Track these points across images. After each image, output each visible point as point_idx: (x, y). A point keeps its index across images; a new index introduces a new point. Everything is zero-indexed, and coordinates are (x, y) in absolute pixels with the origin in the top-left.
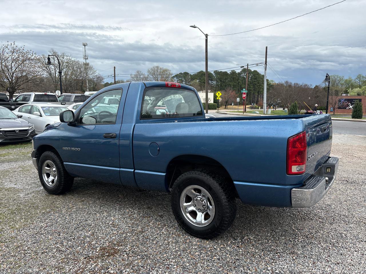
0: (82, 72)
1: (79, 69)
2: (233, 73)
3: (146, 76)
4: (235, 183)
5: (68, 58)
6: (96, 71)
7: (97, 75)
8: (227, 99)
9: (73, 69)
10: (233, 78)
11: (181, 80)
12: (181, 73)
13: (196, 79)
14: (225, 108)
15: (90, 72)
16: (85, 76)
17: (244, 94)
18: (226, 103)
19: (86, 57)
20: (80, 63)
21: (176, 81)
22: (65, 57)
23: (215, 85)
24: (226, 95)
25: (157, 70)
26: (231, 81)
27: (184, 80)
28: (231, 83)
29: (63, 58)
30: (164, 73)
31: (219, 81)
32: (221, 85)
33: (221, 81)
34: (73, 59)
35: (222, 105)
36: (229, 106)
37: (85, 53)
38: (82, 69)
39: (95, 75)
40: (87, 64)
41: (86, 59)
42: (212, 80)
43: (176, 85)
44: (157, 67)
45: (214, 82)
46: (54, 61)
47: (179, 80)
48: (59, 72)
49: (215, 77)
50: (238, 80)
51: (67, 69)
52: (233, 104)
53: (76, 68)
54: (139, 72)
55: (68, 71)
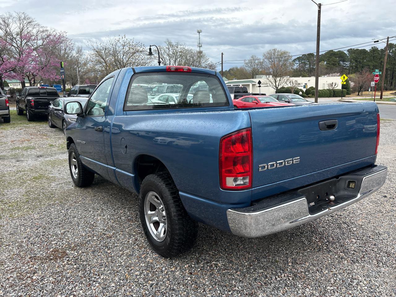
0: (195, 61)
1: (192, 57)
2: (374, 50)
3: (262, 60)
4: (180, 193)
5: (182, 47)
6: (208, 59)
7: (209, 63)
8: (361, 83)
9: (186, 58)
10: (374, 57)
11: (304, 63)
12: (304, 55)
13: (323, 60)
14: (358, 95)
15: (203, 61)
16: (197, 65)
17: (377, 76)
18: (360, 89)
19: (200, 45)
20: (193, 52)
21: (297, 64)
22: (179, 46)
23: (348, 67)
24: (361, 79)
25: (273, 54)
26: (370, 61)
27: (308, 63)
28: (370, 63)
29: (177, 47)
30: (283, 55)
31: (354, 62)
32: (356, 67)
33: (356, 61)
34: (186, 48)
35: (354, 92)
36: (364, 93)
37: (199, 40)
38: (195, 58)
39: (207, 63)
40: (200, 52)
41: (200, 47)
42: (344, 61)
43: (183, 69)
44: (275, 50)
45: (346, 63)
46: (169, 51)
47: (301, 63)
48: (158, 62)
49: (349, 57)
50: (380, 59)
51: (181, 58)
52: (370, 90)
53: (189, 57)
54: (254, 57)
55: (181, 61)
